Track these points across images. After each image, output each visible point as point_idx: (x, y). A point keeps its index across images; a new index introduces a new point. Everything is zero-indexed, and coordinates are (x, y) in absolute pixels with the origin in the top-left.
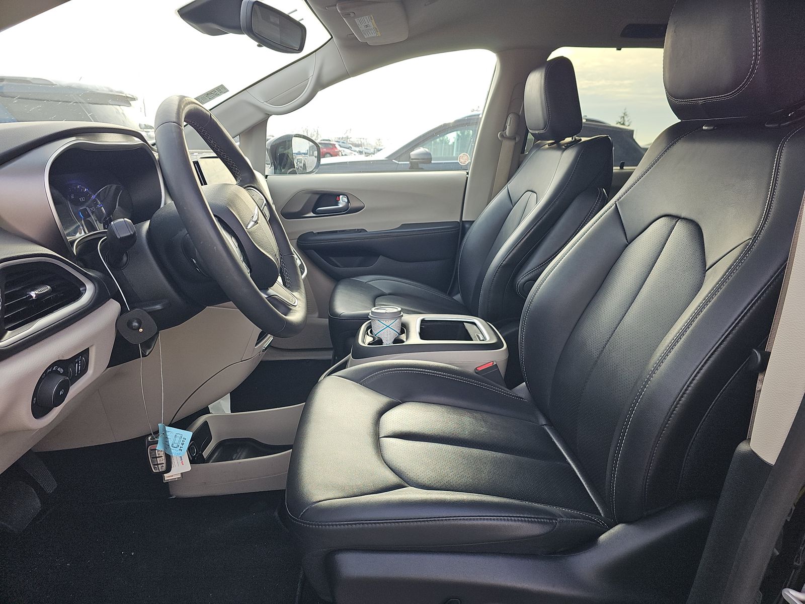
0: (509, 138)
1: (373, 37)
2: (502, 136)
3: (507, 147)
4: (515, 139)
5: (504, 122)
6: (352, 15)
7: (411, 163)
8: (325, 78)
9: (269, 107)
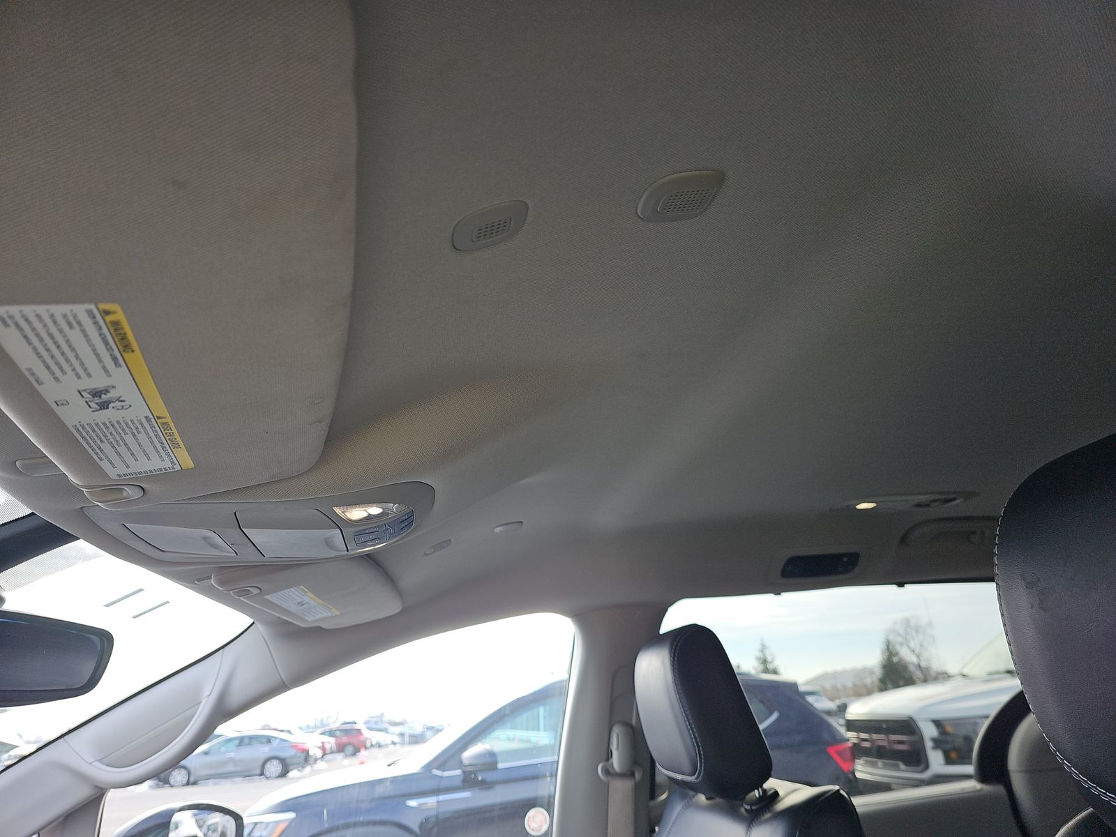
0: (621, 775)
1: (328, 618)
2: (607, 772)
3: (621, 791)
4: (632, 775)
5: (606, 741)
6: (255, 591)
7: (464, 772)
8: (235, 699)
9: (104, 773)
